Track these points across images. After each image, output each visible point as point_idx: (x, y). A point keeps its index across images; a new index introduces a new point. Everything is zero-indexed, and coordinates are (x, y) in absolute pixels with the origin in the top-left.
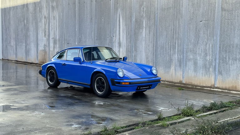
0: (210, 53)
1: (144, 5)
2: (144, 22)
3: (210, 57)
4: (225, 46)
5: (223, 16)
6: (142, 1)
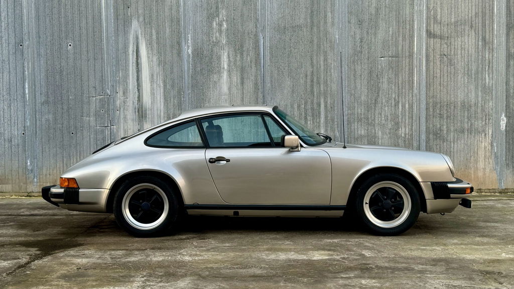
1: (221, 16)
2: (225, 57)
3: (407, 130)
4: (439, 106)
5: (432, 47)
6: (214, 7)
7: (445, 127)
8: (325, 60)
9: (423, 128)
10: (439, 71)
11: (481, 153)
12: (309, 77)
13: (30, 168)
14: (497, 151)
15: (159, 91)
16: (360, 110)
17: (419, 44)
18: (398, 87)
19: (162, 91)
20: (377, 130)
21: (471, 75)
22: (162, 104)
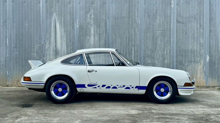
0: (168, 58)
1: (91, 12)
2: (92, 29)
3: (168, 61)
4: (181, 51)
5: (179, 27)
6: (88, 8)
7: (184, 60)
8: (135, 31)
9: (175, 60)
10: (181, 37)
11: (199, 71)
12: (127, 38)
13: (8, 75)
14: (205, 70)
15: (64, 43)
16: (149, 52)
17: (174, 25)
18: (165, 43)
19: (65, 43)
20: (156, 60)
21: (195, 38)
22: (65, 48)
